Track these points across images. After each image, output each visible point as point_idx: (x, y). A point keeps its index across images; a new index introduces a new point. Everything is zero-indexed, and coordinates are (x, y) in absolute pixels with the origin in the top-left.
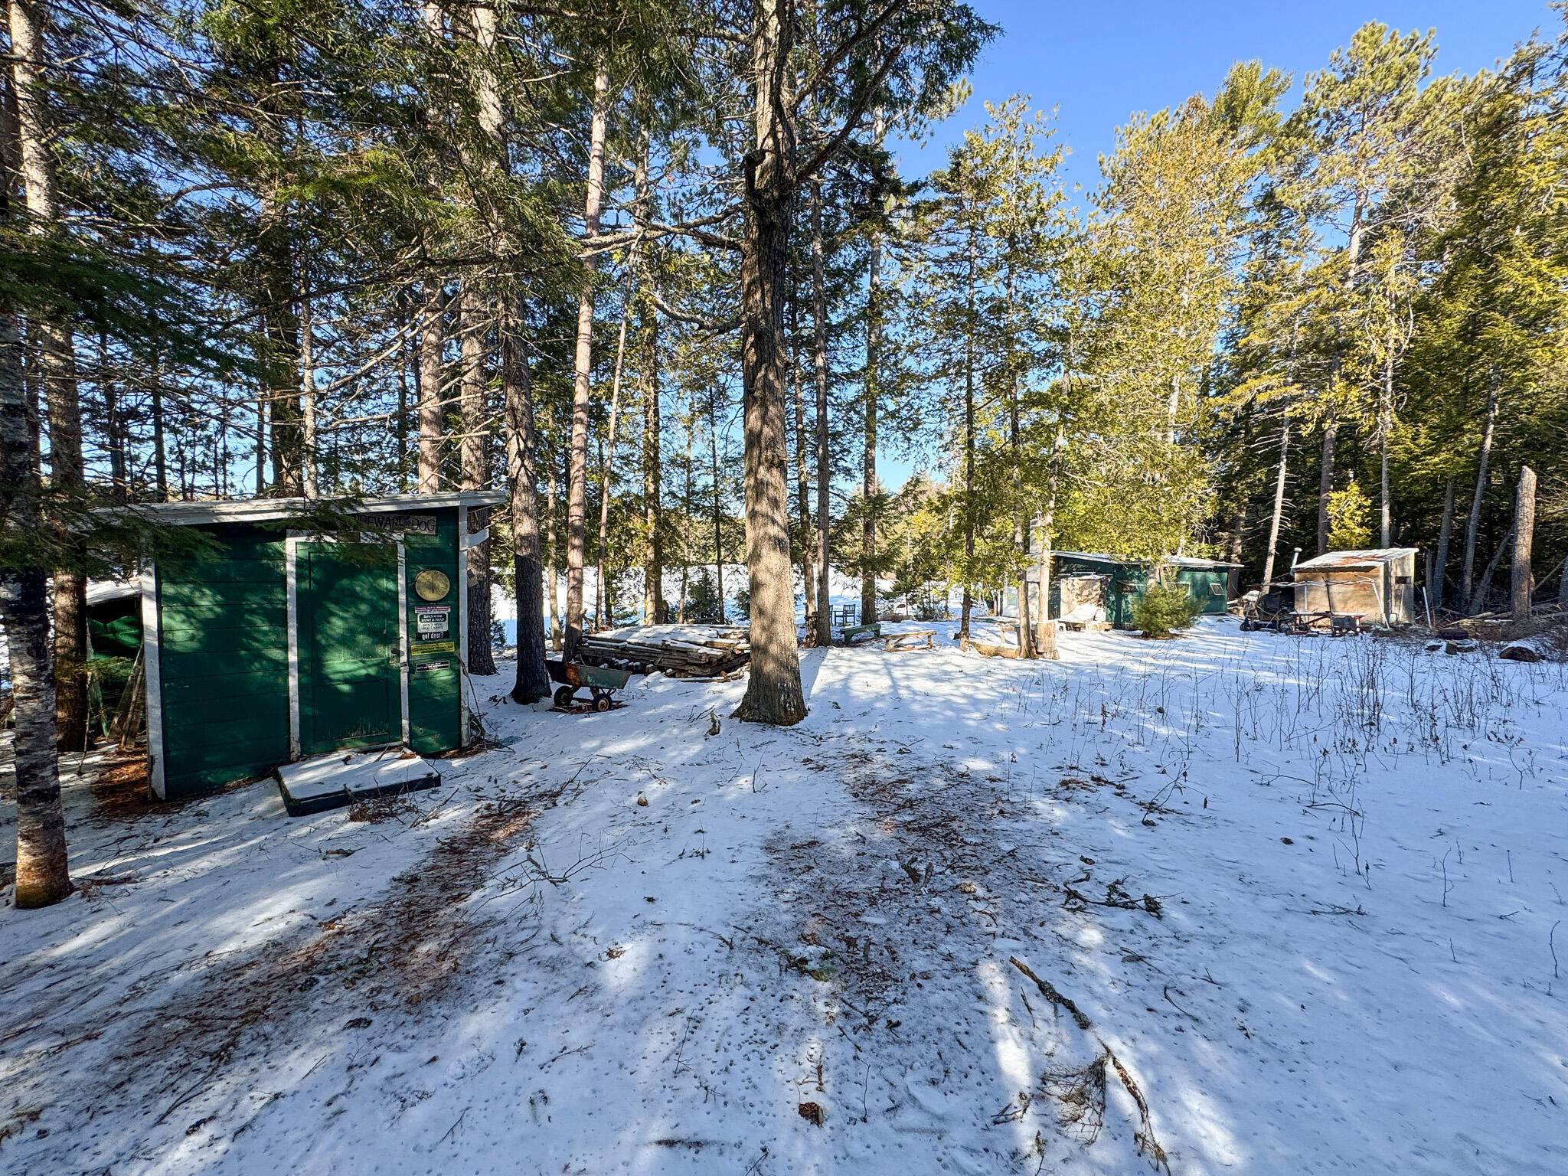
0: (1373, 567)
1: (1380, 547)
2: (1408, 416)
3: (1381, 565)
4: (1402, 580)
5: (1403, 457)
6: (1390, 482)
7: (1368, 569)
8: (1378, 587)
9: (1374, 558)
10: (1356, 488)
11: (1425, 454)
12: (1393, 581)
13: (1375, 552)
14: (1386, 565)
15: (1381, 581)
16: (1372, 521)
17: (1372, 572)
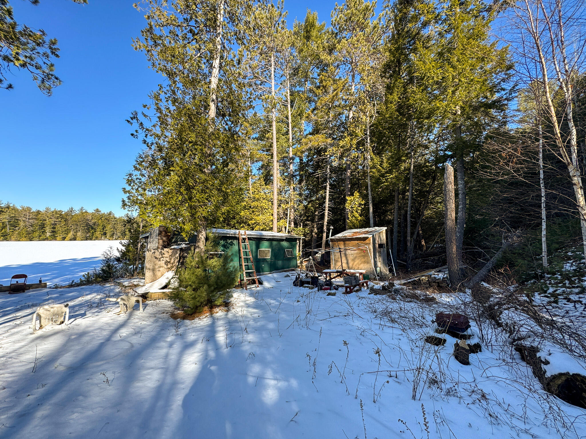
0: (367, 238)
1: (370, 227)
2: (378, 152)
3: (370, 236)
4: (381, 246)
5: (377, 174)
6: (372, 191)
7: (365, 239)
8: (370, 250)
9: (367, 232)
10: (358, 194)
11: (387, 173)
12: (377, 246)
13: (367, 229)
14: (373, 236)
15: (371, 247)
16: (365, 212)
17: (367, 241)
